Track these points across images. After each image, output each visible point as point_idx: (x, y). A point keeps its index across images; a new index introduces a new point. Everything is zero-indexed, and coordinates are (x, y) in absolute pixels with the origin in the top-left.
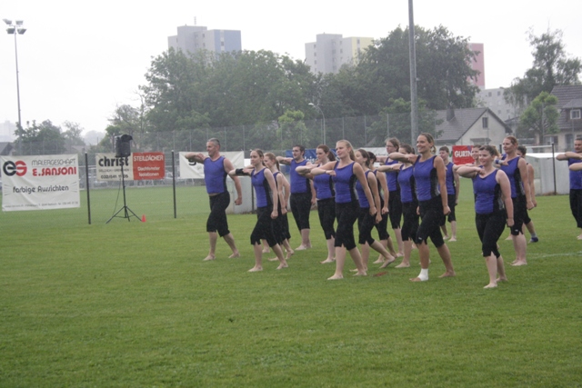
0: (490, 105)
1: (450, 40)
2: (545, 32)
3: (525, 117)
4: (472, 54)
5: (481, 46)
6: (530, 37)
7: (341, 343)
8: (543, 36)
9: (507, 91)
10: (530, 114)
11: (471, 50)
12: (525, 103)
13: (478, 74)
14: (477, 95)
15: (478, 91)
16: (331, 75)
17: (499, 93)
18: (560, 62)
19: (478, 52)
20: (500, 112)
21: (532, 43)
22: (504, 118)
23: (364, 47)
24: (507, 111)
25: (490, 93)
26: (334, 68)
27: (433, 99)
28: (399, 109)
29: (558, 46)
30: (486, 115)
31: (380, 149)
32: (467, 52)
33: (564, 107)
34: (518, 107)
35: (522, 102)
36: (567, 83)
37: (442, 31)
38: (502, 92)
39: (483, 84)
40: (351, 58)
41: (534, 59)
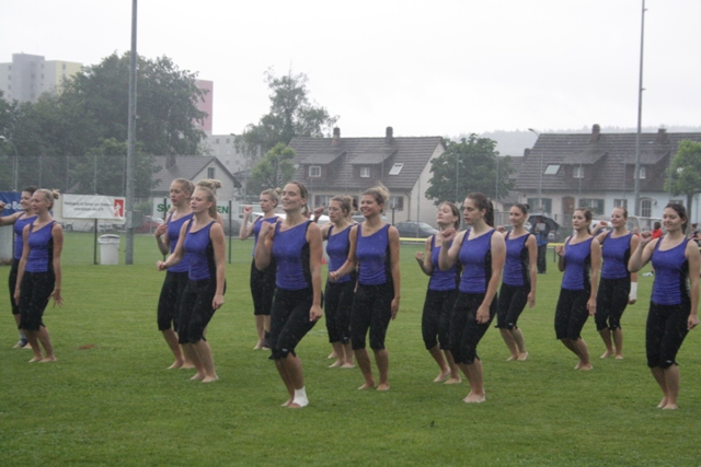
0: (217, 153)
1: (174, 74)
2: (286, 74)
3: (259, 171)
4: (199, 93)
5: (210, 84)
6: (270, 77)
7: (43, 430)
8: (284, 78)
9: (238, 139)
10: (263, 168)
11: (198, 87)
12: (259, 154)
13: (205, 116)
14: (202, 141)
15: (205, 136)
16: (29, 103)
17: (228, 141)
18: (301, 110)
19: (206, 90)
20: (228, 162)
21: (271, 86)
22: (233, 170)
23: (70, 74)
24: (237, 162)
25: (218, 140)
26: (33, 96)
27: (152, 143)
28: (110, 151)
29: (300, 92)
30: (213, 165)
31: (87, 196)
32: (194, 88)
33: (303, 162)
34: (250, 158)
35: (255, 153)
36: (308, 135)
37: (166, 62)
38: (232, 139)
39: (210, 128)
40: (53, 85)
41: (271, 104)
